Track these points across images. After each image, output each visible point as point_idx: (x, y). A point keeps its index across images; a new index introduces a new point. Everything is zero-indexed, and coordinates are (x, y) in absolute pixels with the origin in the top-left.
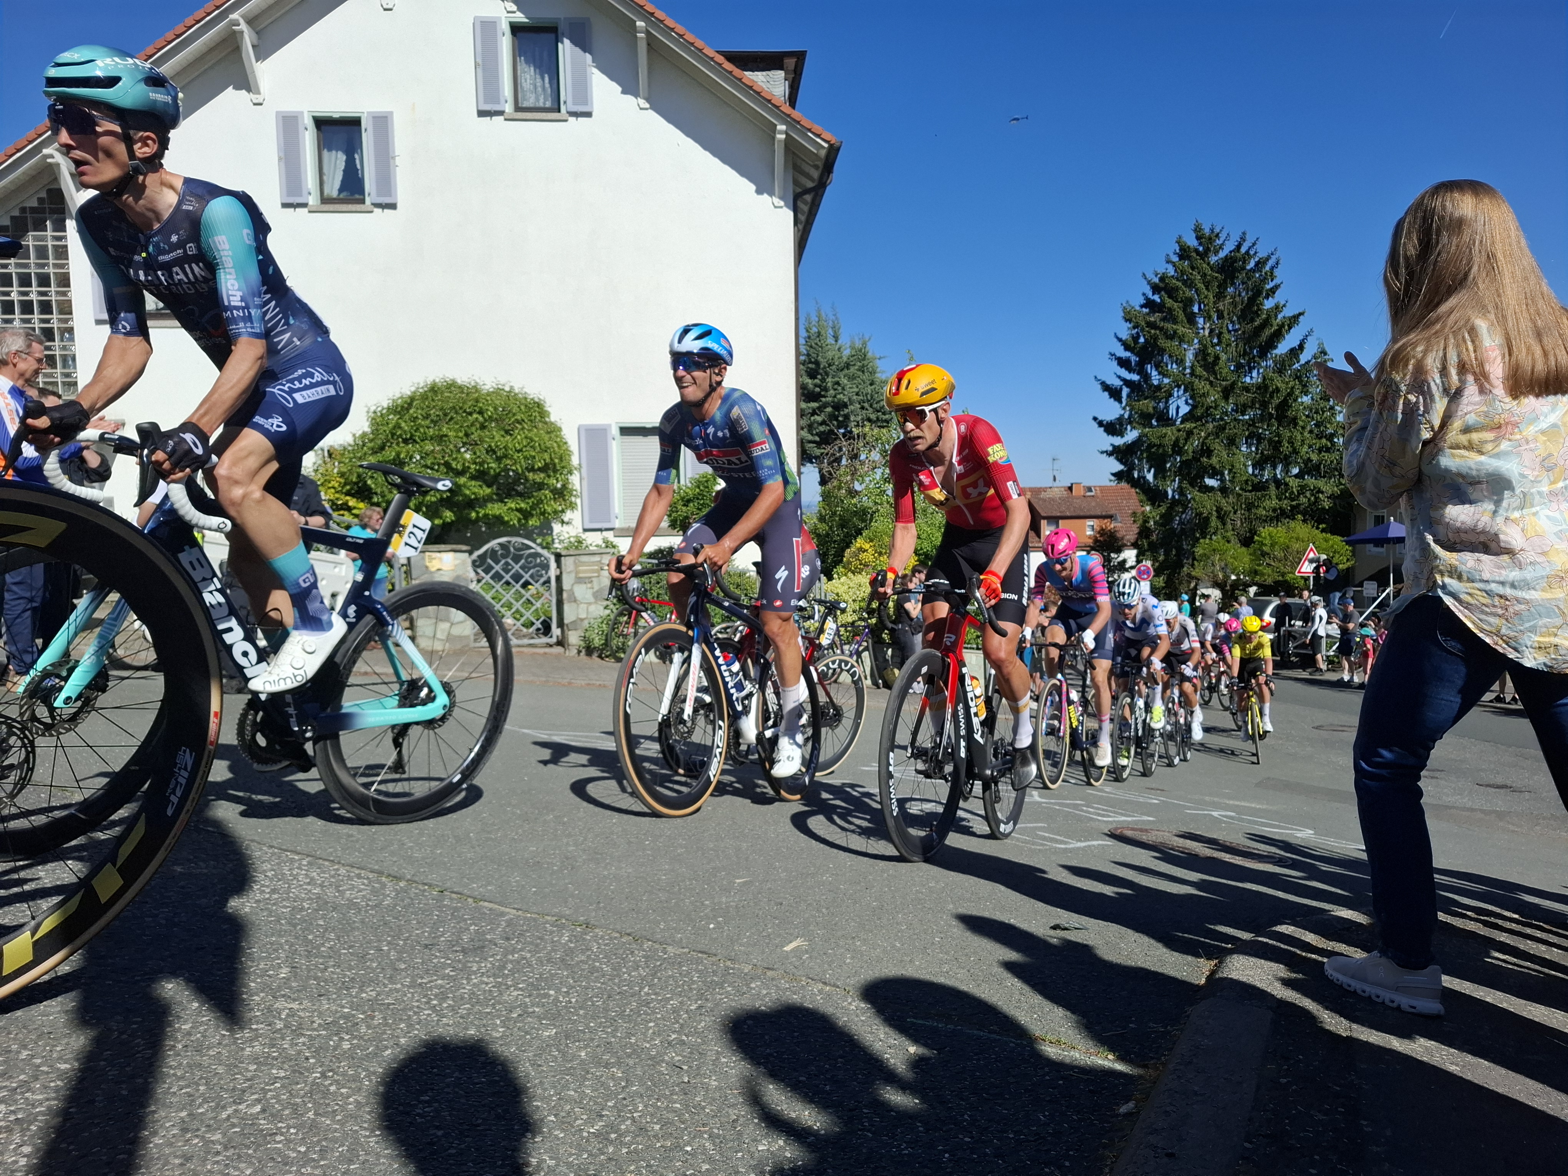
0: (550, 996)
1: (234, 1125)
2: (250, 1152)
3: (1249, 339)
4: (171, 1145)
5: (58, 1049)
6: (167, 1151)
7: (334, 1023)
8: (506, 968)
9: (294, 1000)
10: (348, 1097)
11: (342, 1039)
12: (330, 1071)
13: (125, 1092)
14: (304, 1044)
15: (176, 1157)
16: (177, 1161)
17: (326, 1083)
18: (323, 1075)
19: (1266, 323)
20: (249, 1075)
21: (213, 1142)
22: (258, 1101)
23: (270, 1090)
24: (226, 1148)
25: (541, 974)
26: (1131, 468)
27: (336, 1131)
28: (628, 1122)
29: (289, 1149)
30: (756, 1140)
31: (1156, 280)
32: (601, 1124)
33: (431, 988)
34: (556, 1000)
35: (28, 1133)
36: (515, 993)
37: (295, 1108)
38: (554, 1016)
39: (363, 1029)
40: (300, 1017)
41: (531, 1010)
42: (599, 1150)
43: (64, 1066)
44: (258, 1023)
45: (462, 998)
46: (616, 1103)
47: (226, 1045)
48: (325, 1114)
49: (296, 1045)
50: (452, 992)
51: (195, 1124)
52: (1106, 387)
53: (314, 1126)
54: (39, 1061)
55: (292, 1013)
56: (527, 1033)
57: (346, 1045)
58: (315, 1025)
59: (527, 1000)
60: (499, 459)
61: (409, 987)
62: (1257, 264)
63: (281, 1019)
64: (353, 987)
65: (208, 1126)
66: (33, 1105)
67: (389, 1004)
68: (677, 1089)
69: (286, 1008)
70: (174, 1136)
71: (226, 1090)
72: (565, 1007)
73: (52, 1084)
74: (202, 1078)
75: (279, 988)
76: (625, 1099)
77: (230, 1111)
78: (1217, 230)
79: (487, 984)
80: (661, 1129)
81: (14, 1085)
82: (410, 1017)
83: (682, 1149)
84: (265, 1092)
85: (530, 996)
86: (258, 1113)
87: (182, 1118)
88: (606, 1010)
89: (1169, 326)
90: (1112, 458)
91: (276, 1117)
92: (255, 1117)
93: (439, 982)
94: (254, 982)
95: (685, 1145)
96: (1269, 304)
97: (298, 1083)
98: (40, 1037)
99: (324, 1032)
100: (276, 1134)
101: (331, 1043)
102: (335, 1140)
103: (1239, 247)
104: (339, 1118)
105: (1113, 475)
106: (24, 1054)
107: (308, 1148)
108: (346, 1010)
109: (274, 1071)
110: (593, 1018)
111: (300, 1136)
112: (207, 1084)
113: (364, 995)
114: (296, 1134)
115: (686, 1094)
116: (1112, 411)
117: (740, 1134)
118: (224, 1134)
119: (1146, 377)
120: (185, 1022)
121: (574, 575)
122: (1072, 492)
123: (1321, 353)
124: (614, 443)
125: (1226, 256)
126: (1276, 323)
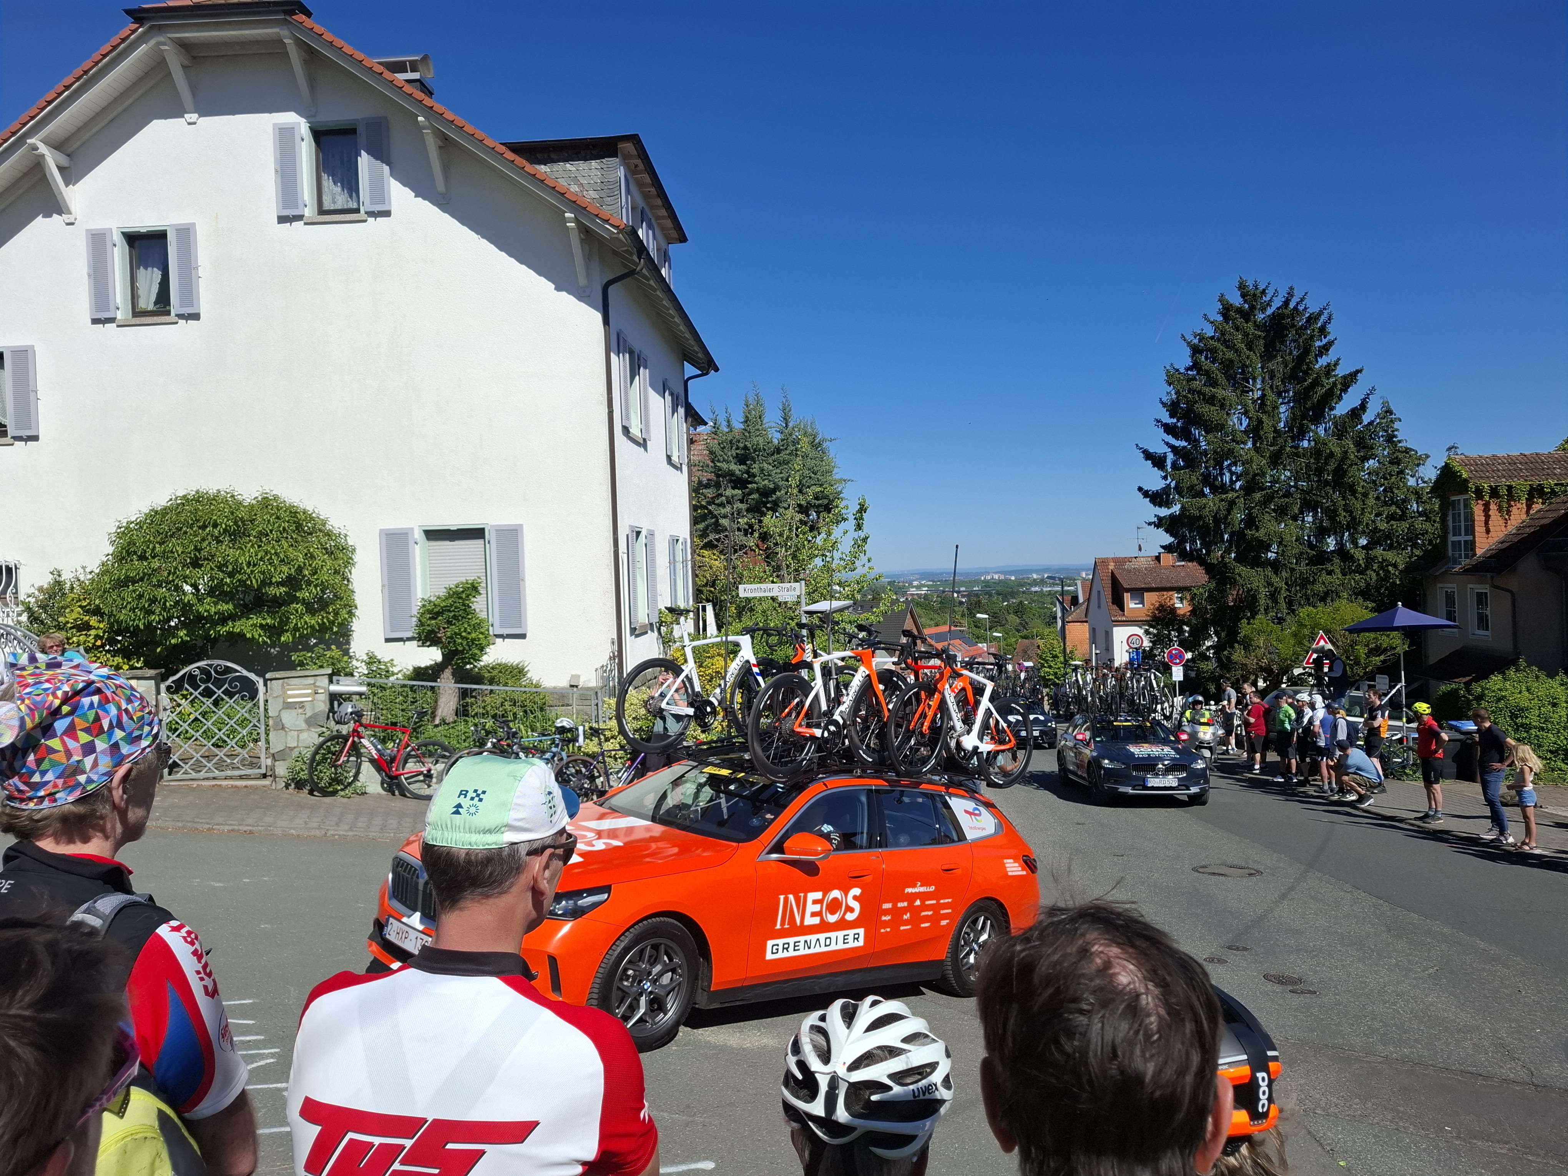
3: (1300, 399)
26: (1182, 541)
31: (1196, 341)
52: (1149, 455)
62: (1309, 319)
78: (1261, 287)
90: (1160, 530)
116: (1155, 481)
119: (1195, 442)
121: (282, 700)
122: (1159, 562)
123: (1386, 412)
124: (417, 547)
125: (1273, 313)
126: (1328, 383)
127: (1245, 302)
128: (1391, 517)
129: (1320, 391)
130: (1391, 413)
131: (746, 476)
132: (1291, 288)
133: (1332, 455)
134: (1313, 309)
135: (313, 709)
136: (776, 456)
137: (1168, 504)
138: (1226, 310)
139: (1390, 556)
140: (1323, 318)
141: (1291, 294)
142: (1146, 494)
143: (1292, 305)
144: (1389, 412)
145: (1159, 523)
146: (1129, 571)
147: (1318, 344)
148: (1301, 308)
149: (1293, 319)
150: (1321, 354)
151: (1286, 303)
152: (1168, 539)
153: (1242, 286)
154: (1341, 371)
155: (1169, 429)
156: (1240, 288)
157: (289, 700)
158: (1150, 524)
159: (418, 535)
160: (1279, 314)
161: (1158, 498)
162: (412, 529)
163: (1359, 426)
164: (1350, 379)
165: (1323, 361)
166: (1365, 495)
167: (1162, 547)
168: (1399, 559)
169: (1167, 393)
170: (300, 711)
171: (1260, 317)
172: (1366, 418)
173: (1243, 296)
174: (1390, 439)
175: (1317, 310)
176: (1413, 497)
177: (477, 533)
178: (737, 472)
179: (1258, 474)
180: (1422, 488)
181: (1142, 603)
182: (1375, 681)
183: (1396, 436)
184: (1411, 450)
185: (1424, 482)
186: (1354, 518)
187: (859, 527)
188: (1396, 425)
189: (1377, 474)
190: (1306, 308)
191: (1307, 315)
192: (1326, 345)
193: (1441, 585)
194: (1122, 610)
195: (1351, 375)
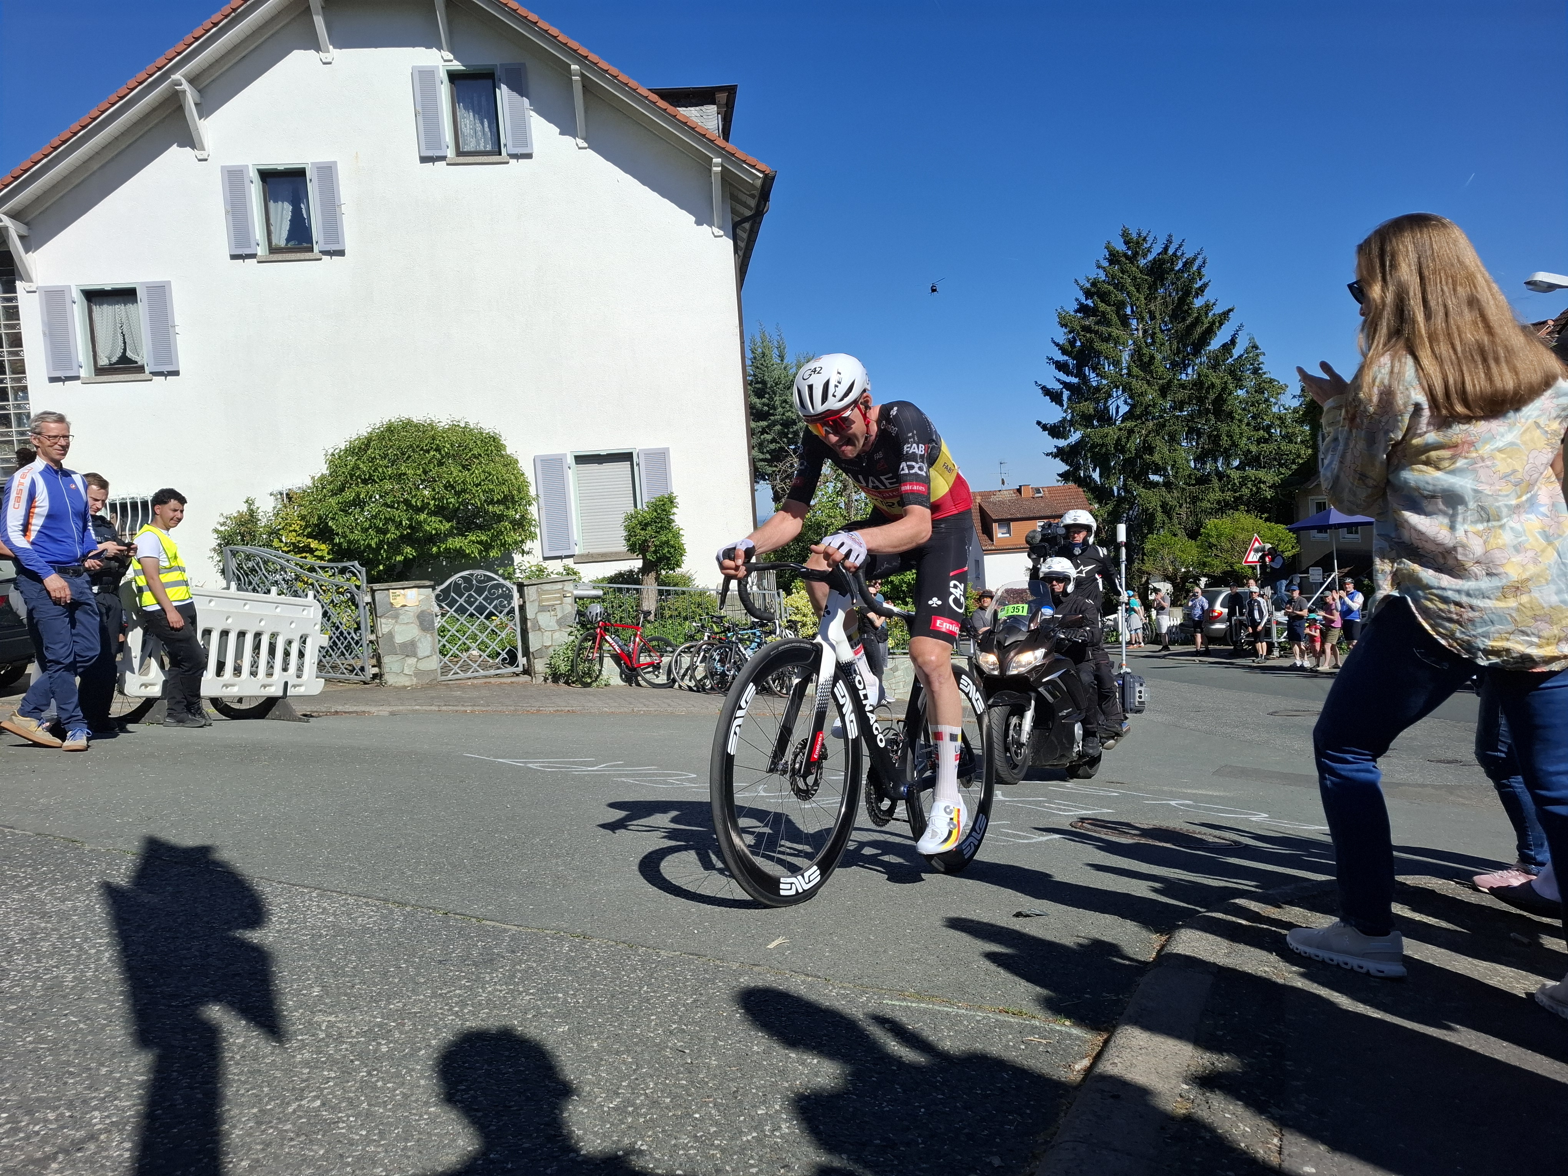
0: (558, 998)
1: (300, 1117)
2: (319, 1137)
3: (1183, 337)
4: (250, 1135)
5: (132, 1064)
6: (248, 1140)
7: (370, 1030)
8: (516, 977)
9: (331, 1014)
10: (395, 1090)
11: (379, 1044)
12: (374, 1070)
13: (200, 1096)
14: (347, 1050)
15: (257, 1144)
16: (259, 1147)
17: (374, 1080)
18: (369, 1074)
19: (1198, 321)
20: (305, 1077)
21: (286, 1131)
22: (317, 1097)
23: (326, 1088)
24: (298, 1135)
25: (548, 981)
26: (1077, 468)
27: (389, 1117)
28: (642, 1098)
29: (352, 1133)
30: (755, 1106)
31: (1088, 285)
32: (618, 1100)
33: (451, 998)
34: (565, 1002)
35: (125, 1132)
36: (528, 998)
37: (350, 1101)
38: (566, 1016)
39: (397, 1035)
40: (338, 1027)
41: (544, 1011)
42: (619, 1120)
43: (141, 1078)
44: (302, 1034)
45: (480, 1004)
46: (629, 1083)
47: (277, 1055)
48: (378, 1105)
49: (341, 1050)
50: (470, 1000)
51: (267, 1118)
52: (1047, 392)
53: (369, 1114)
54: (118, 1075)
55: (331, 1025)
56: (543, 1030)
57: (384, 1049)
58: (354, 1034)
59: (539, 1003)
60: (458, 494)
61: (431, 997)
62: (1185, 264)
63: (322, 1031)
64: (381, 1000)
65: (279, 1119)
66: (123, 1110)
67: (416, 1013)
68: (682, 1069)
69: (324, 1021)
70: (251, 1128)
71: (288, 1090)
72: (575, 1007)
73: (135, 1093)
74: (263, 1082)
75: (315, 1004)
76: (637, 1079)
77: (294, 1106)
78: (1144, 234)
79: (501, 991)
80: (671, 1102)
81: (102, 1095)
82: (436, 1023)
83: (691, 1116)
84: (322, 1090)
85: (541, 999)
86: (319, 1107)
87: (254, 1114)
88: (611, 1007)
89: (1103, 329)
90: (1058, 459)
91: (334, 1109)
92: (317, 1109)
93: (457, 992)
94: (291, 1000)
95: (694, 1113)
96: (1198, 303)
97: (348, 1082)
98: (114, 1055)
99: (363, 1039)
100: (338, 1122)
101: (371, 1047)
102: (391, 1124)
103: (1166, 249)
104: (389, 1107)
105: (1059, 475)
106: (104, 1071)
107: (368, 1132)
108: (378, 1020)
109: (326, 1073)
110: (601, 1015)
111: (360, 1123)
112: (269, 1085)
113: (392, 1006)
114: (355, 1121)
115: (690, 1072)
116: (1055, 414)
117: (741, 1102)
118: (294, 1124)
119: (1084, 379)
120: (238, 1037)
121: (537, 604)
122: (1020, 493)
124: (570, 472)
125: (1155, 258)
126: (1206, 320)
127: (1128, 249)
128: (1260, 441)
129: (1199, 330)
130: (1257, 349)
131: (766, 408)
132: (1170, 236)
133: (1213, 385)
134: (1189, 255)
135: (563, 611)
137: (1064, 435)
138: (1114, 258)
139: (1261, 474)
140: (1198, 262)
141: (1170, 241)
142: (1045, 427)
143: (1171, 252)
144: (1255, 347)
145: (1060, 454)
146: (995, 503)
147: (1195, 286)
148: (1179, 254)
149: (1172, 264)
150: (1197, 295)
152: (1064, 467)
154: (1218, 310)
155: (1061, 367)
156: (1123, 235)
157: (544, 604)
159: (571, 460)
160: (1159, 260)
161: (1055, 431)
162: (561, 456)
163: (1230, 360)
164: (1223, 318)
169: (1062, 335)
170: (552, 613)
171: (1142, 262)
172: (1236, 352)
173: (1126, 243)
174: (1256, 371)
175: (1192, 255)
176: (1277, 422)
177: (627, 457)
180: (1285, 414)
181: (1009, 532)
182: (1308, 573)
183: (1260, 369)
184: (1274, 380)
185: (1285, 409)
188: (1261, 359)
190: (1183, 254)
191: (1184, 260)
192: (1201, 287)
193: (1313, 497)
194: (991, 538)
195: (1224, 313)
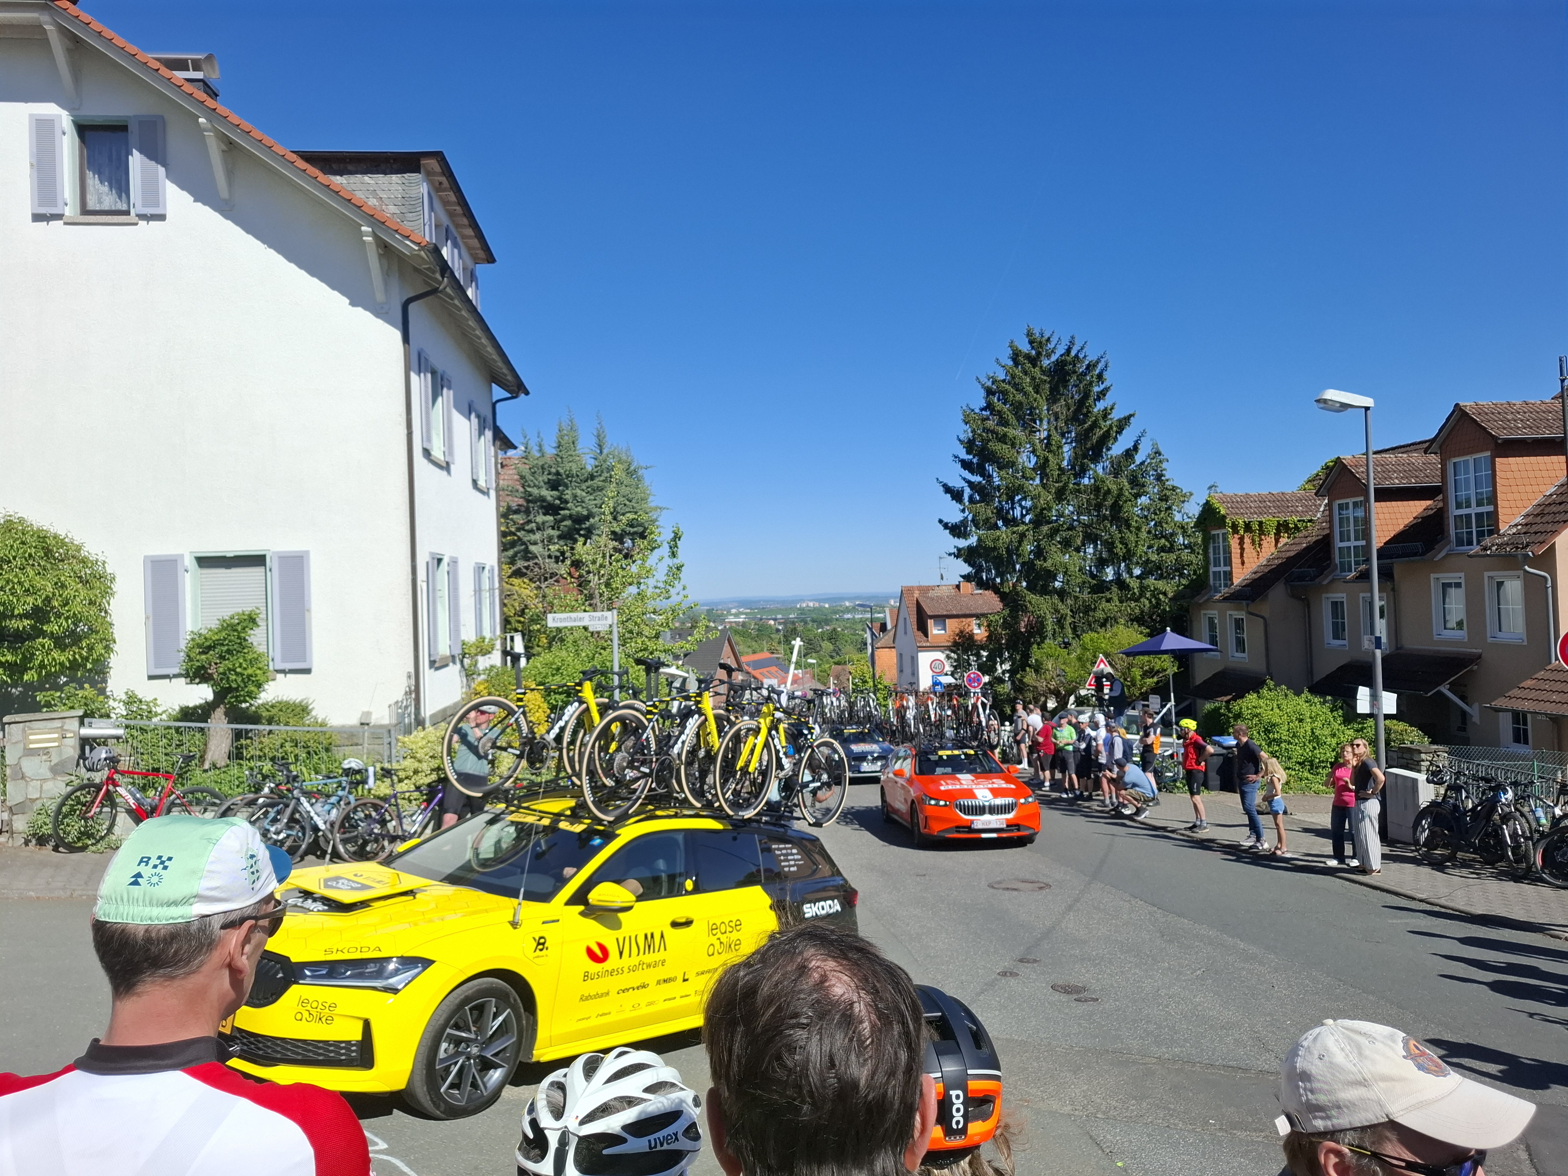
3: (1082, 441)
19: (1095, 425)
26: (979, 570)
31: (989, 383)
52: (948, 489)
62: (1088, 366)
78: (1048, 335)
89: (1001, 430)
90: (960, 560)
116: (954, 513)
119: (988, 478)
121: (22, 745)
122: (959, 590)
123: (1156, 453)
124: (188, 576)
125: (1057, 360)
126: (1104, 425)
127: (1033, 348)
128: (1162, 549)
129: (1099, 433)
130: (1160, 454)
131: (558, 502)
132: (1073, 337)
133: (1109, 491)
134: (1092, 357)
135: (60, 754)
136: (590, 483)
137: (964, 535)
138: (1016, 356)
139: (1161, 585)
140: (1100, 366)
141: (1072, 343)
142: (946, 526)
143: (1073, 353)
144: (1158, 453)
145: (959, 554)
146: (932, 599)
147: (1096, 389)
148: (1081, 356)
149: (1074, 366)
150: (1099, 399)
151: (1069, 350)
152: (967, 569)
153: (1029, 334)
154: (1116, 415)
155: (966, 465)
156: (1028, 335)
157: (31, 746)
158: (950, 554)
159: (189, 562)
160: (1062, 361)
161: (957, 530)
162: (182, 556)
163: (1132, 466)
164: (1124, 423)
165: (1100, 406)
166: (1139, 529)
167: (961, 576)
168: (1169, 587)
169: (965, 432)
170: (44, 757)
171: (1046, 363)
172: (1139, 458)
173: (1031, 342)
174: (1159, 478)
175: (1095, 358)
176: (1180, 531)
177: (258, 560)
178: (549, 498)
179: (1044, 509)
180: (1187, 523)
181: (944, 629)
182: (1148, 701)
183: (1163, 475)
184: (1177, 488)
185: (1189, 518)
186: (1129, 551)
187: (674, 555)
188: (1164, 465)
189: (1149, 510)
190: (1085, 356)
191: (1087, 362)
192: (1103, 390)
193: (1205, 612)
194: (926, 635)
195: (1125, 418)
